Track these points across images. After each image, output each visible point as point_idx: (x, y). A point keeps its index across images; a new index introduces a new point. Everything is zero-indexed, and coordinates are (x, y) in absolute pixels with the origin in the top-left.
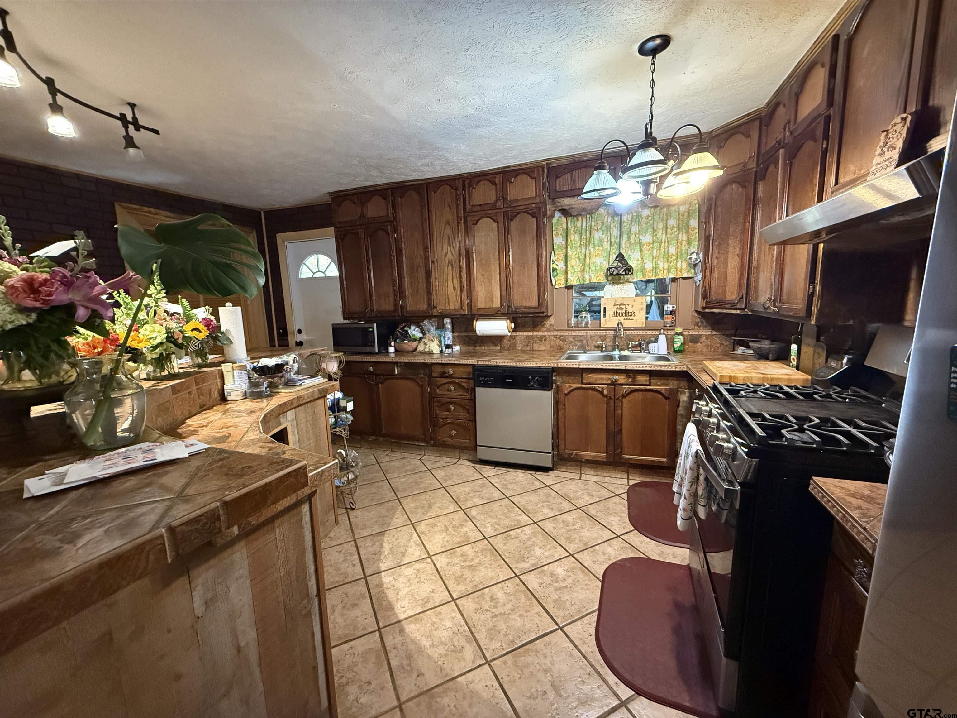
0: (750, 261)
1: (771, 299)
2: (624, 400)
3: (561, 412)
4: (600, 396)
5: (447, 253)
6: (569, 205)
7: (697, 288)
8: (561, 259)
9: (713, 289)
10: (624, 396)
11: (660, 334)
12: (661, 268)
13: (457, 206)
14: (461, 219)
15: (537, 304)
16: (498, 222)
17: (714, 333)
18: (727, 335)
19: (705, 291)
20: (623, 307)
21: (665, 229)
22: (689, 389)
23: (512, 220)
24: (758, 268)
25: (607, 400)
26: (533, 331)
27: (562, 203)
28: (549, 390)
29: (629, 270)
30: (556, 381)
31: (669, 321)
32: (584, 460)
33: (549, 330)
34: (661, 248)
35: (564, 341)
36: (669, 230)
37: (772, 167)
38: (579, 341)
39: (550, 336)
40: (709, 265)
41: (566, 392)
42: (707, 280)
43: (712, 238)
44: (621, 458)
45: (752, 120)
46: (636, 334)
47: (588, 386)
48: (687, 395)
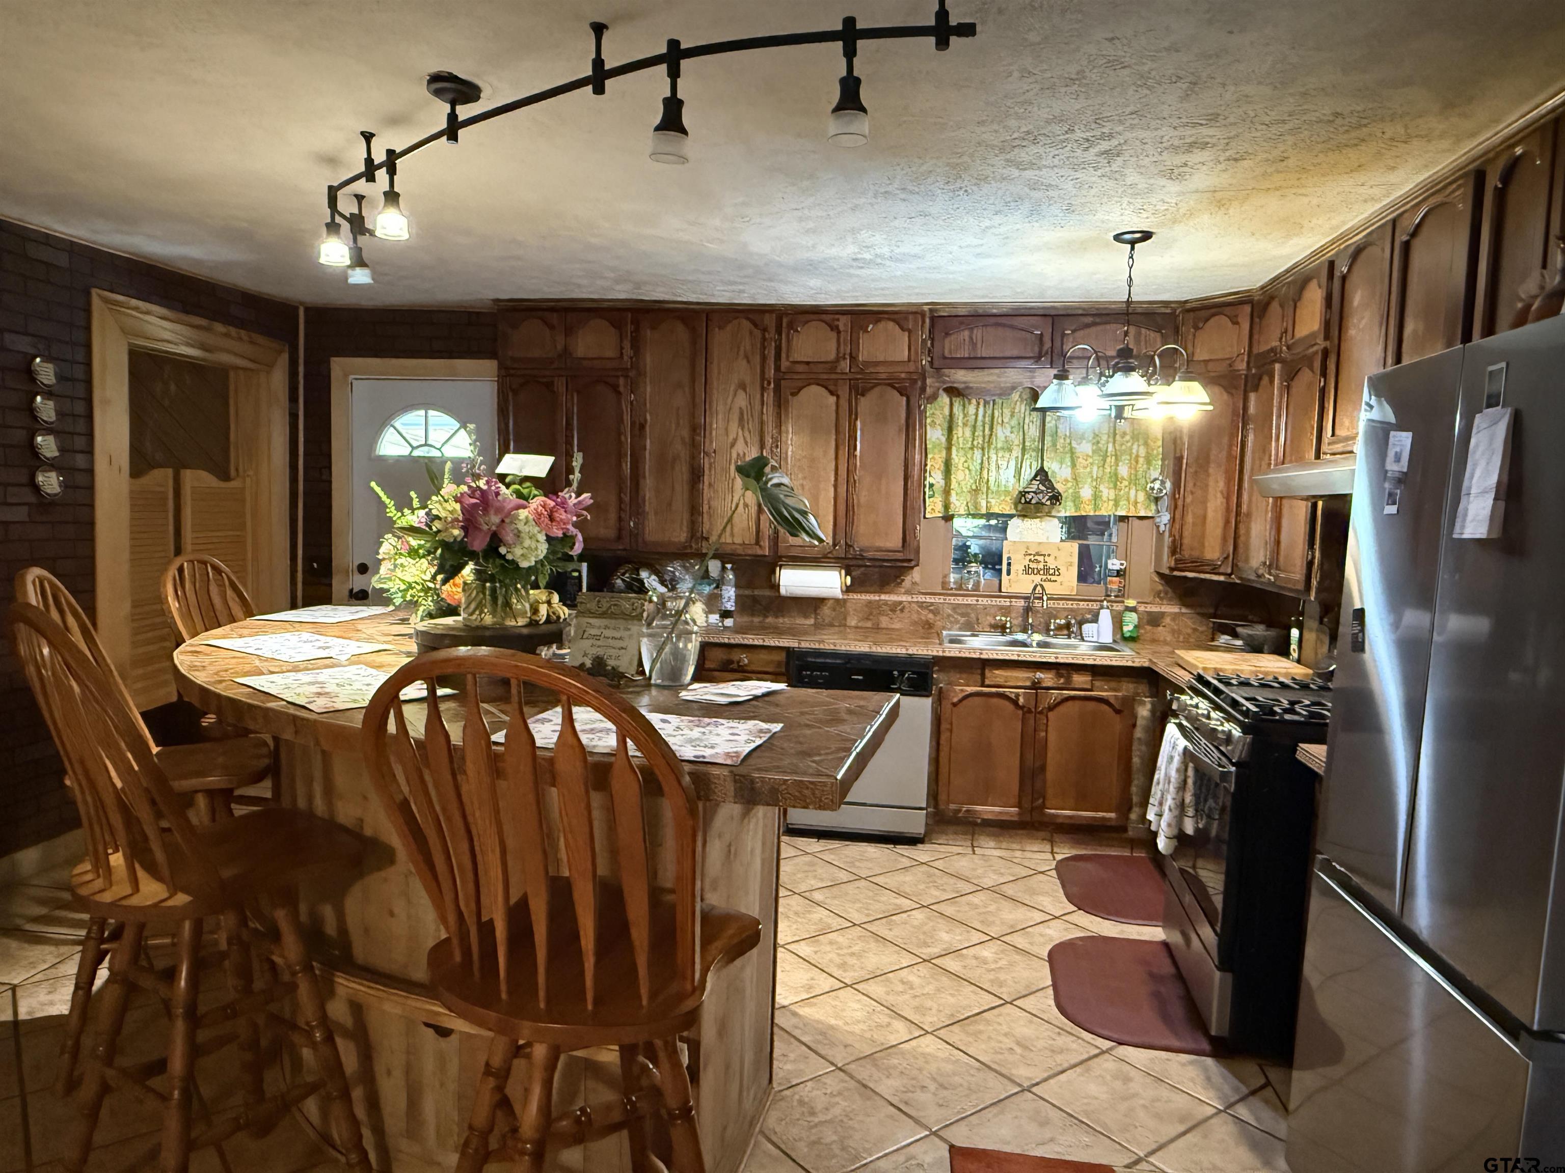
0: (1239, 505)
1: (1265, 563)
2: (1050, 714)
3: (944, 737)
4: (1010, 707)
5: (735, 440)
6: (965, 383)
7: (1160, 535)
8: (937, 467)
9: (1186, 541)
10: (1051, 708)
11: (1102, 607)
12: (1105, 499)
13: (764, 358)
14: (769, 383)
15: (900, 545)
16: (838, 397)
17: (1184, 610)
18: (1202, 615)
19: (1174, 541)
20: (1041, 558)
21: (1112, 436)
22: (1150, 697)
23: (863, 395)
24: (1249, 515)
25: (1024, 714)
26: (881, 592)
27: (952, 378)
28: (927, 696)
29: (1056, 498)
30: (938, 681)
31: (1115, 587)
32: (979, 821)
33: (908, 592)
34: (1106, 466)
35: (936, 612)
36: (1118, 437)
37: (1266, 379)
38: (963, 615)
39: (910, 602)
40: (1180, 503)
41: (955, 700)
42: (1177, 526)
43: (1185, 461)
44: (1044, 814)
45: (1241, 303)
46: (1061, 606)
47: (994, 690)
48: (1149, 706)
